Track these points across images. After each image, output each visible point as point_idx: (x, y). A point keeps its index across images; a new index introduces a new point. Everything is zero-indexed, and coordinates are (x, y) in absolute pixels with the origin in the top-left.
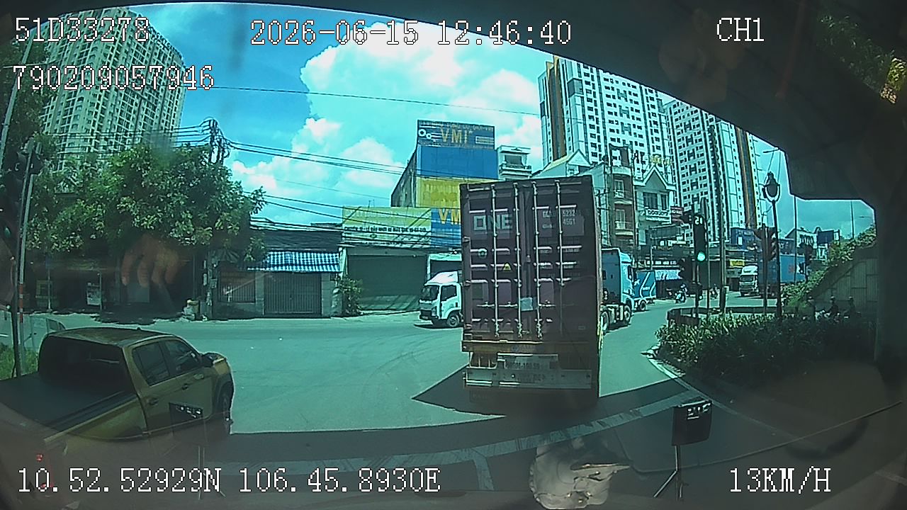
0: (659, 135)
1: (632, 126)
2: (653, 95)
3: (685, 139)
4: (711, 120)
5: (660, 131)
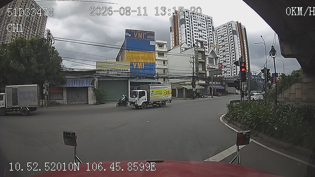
1: (203, 35)
2: (211, 25)
3: (221, 40)
4: (231, 34)
5: (213, 37)
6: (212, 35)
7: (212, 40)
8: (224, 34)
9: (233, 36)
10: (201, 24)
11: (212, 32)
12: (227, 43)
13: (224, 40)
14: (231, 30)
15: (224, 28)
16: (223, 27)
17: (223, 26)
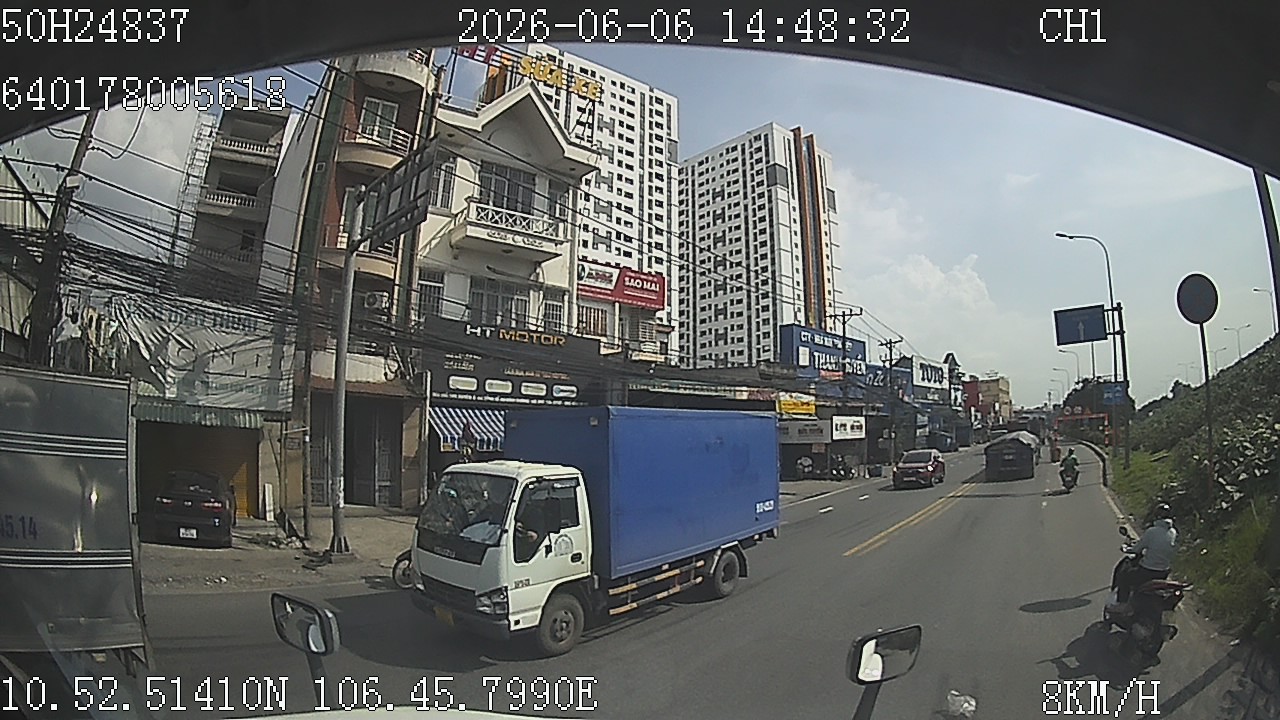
0: (663, 198)
1: (615, 177)
2: (663, 133)
3: (711, 214)
4: (760, 184)
5: (665, 191)
6: (665, 178)
7: (660, 204)
8: (729, 185)
9: (769, 191)
10: (617, 123)
11: (665, 165)
12: (738, 228)
13: (724, 212)
14: (763, 165)
15: (732, 155)
16: (725, 152)
17: (727, 150)
